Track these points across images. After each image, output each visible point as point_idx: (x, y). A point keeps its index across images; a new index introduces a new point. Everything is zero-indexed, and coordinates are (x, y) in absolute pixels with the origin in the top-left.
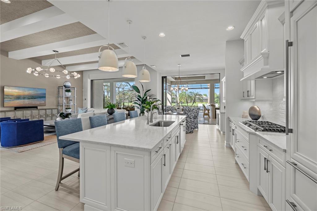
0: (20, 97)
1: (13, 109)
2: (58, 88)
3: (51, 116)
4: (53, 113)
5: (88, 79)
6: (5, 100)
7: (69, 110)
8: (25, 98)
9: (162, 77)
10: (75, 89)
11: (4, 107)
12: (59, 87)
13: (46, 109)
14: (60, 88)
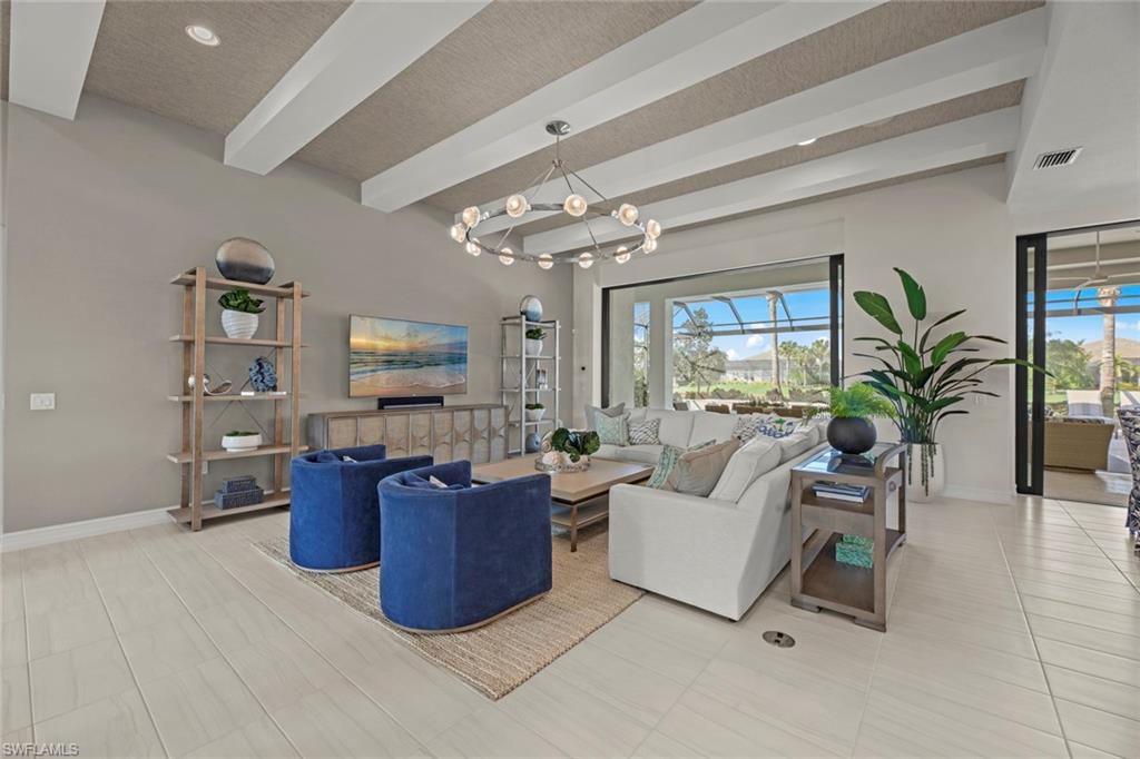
0: (393, 358)
1: (374, 405)
2: (503, 325)
3: (485, 435)
4: (493, 424)
5: (595, 286)
6: (351, 370)
7: (539, 410)
9: (1019, 239)
10: (558, 327)
11: (349, 397)
12: (505, 319)
13: (471, 409)
14: (508, 321)
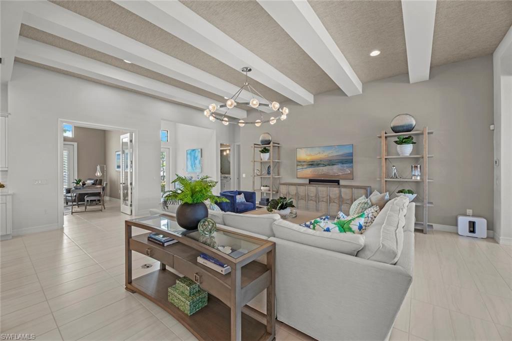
1: (308, 182)
8: (319, 164)
11: (297, 177)
